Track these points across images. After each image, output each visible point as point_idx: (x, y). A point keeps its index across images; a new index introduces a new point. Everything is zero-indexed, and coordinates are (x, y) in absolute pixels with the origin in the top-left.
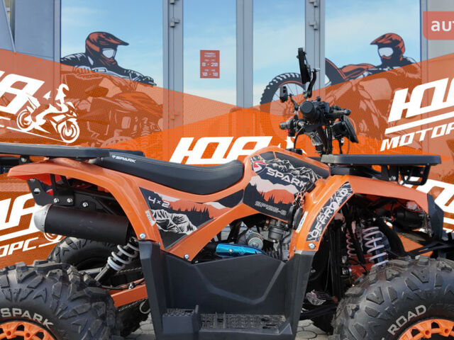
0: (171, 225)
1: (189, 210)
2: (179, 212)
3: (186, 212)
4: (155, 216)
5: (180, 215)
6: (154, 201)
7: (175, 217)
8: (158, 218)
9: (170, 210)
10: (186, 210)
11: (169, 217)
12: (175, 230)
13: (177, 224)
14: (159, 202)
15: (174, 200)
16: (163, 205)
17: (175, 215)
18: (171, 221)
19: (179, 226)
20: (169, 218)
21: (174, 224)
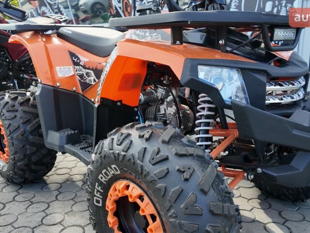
0: (85, 77)
1: (94, 68)
2: (89, 69)
3: (92, 69)
4: (77, 70)
5: (89, 71)
6: (76, 60)
7: (87, 73)
8: (78, 72)
9: (84, 67)
10: (93, 68)
11: (84, 71)
12: (87, 81)
13: (88, 77)
14: (78, 61)
15: (86, 60)
16: (80, 63)
17: (87, 71)
18: (85, 75)
19: (89, 78)
20: (84, 73)
21: (87, 77)
